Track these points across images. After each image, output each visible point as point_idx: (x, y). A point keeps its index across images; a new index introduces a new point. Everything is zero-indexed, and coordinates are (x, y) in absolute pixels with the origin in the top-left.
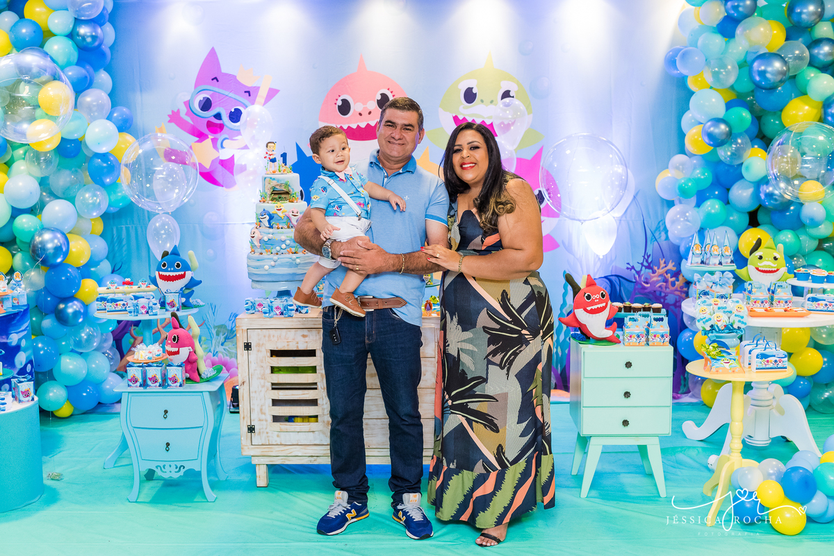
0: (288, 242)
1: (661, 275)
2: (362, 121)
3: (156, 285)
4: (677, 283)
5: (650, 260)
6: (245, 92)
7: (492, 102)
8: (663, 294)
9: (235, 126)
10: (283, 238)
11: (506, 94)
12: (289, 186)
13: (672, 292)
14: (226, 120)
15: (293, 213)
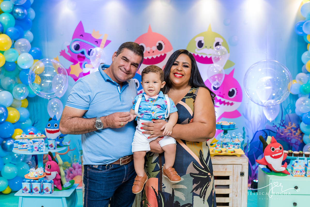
1: (289, 130)
2: (149, 56)
3: (45, 135)
4: (297, 134)
5: (284, 122)
7: (211, 47)
8: (290, 139)
13: (294, 138)
14: (86, 54)
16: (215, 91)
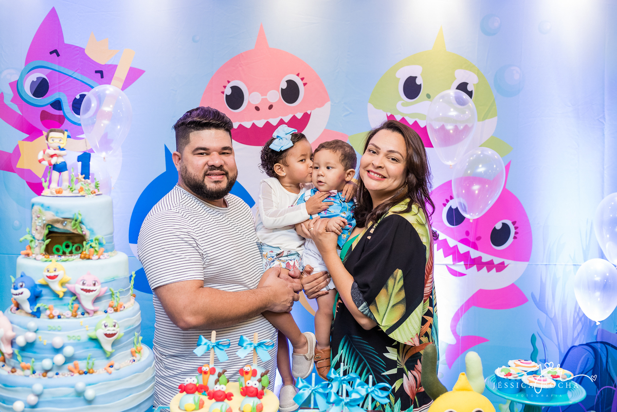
0: (69, 351)
2: (259, 119)
6: (96, 72)
9: (80, 120)
10: (58, 341)
11: (463, 87)
12: (81, 223)
14: (67, 109)
15: (84, 284)
16: (451, 228)
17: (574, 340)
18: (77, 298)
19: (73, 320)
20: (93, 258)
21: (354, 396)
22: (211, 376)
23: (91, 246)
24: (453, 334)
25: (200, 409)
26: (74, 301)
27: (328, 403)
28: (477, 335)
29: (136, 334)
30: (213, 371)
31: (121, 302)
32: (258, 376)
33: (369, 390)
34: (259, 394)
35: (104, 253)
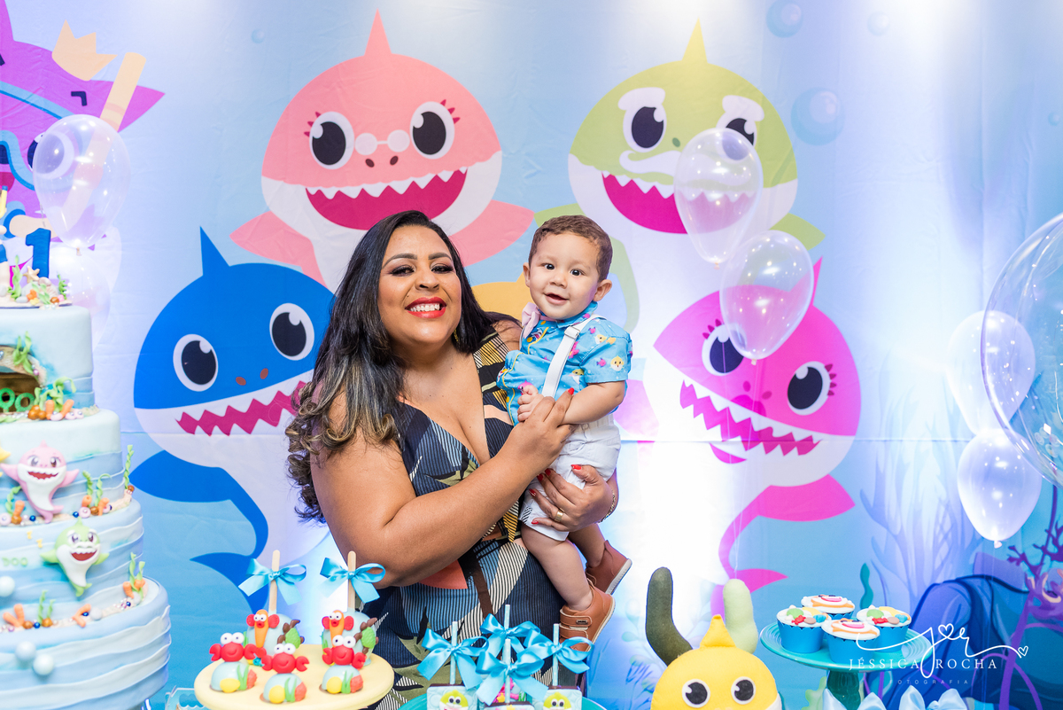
0: (5, 585)
5: (1061, 540)
6: (74, 94)
15: (34, 463)
16: (718, 377)
17: (935, 573)
18: (21, 490)
19: (14, 530)
20: (52, 417)
21: (526, 659)
22: (271, 630)
23: (48, 395)
24: (724, 566)
25: (248, 688)
26: (15, 494)
27: (479, 672)
28: (765, 567)
29: (133, 555)
30: (273, 622)
31: (106, 497)
32: (356, 629)
33: (554, 651)
34: (356, 661)
35: (73, 409)
